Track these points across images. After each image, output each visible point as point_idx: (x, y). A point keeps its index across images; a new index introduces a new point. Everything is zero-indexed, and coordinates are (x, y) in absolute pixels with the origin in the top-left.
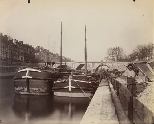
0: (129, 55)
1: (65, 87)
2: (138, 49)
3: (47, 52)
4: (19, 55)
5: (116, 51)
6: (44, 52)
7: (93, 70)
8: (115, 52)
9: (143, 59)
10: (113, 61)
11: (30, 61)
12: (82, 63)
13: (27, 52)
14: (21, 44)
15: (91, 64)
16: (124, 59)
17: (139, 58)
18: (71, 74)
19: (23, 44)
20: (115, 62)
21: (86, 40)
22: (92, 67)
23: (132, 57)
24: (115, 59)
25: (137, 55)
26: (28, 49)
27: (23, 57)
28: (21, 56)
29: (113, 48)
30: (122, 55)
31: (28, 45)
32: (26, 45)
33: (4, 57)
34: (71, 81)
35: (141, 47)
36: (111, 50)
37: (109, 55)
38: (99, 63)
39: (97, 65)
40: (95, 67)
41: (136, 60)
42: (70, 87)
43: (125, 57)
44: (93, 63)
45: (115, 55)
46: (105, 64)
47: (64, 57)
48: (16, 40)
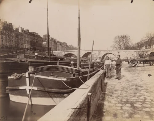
0: (137, 43)
1: (21, 88)
2: (146, 37)
3: (54, 40)
4: (25, 44)
5: (123, 39)
6: (51, 40)
7: (98, 58)
8: (121, 40)
9: (151, 47)
10: (119, 49)
11: (37, 50)
12: (88, 52)
13: (33, 41)
14: (27, 32)
15: (97, 52)
16: (131, 48)
17: (146, 46)
18: (57, 63)
19: (29, 32)
20: (122, 50)
21: (79, 18)
22: (98, 55)
23: (139, 45)
24: (122, 47)
25: (145, 43)
26: (35, 37)
27: (30, 45)
28: (28, 44)
29: (120, 36)
30: (128, 44)
31: (34, 33)
32: (33, 33)
33: (9, 45)
34: (29, 77)
35: (149, 34)
36: (118, 38)
37: (116, 43)
38: (105, 51)
39: (103, 54)
40: (101, 56)
41: (144, 48)
42: (27, 87)
43: (132, 45)
44: (99, 51)
45: (122, 44)
46: (111, 52)
47: (72, 45)
48: (21, 28)
